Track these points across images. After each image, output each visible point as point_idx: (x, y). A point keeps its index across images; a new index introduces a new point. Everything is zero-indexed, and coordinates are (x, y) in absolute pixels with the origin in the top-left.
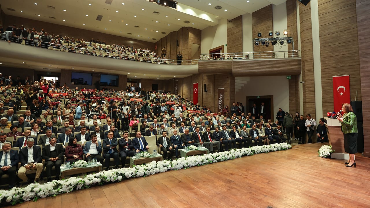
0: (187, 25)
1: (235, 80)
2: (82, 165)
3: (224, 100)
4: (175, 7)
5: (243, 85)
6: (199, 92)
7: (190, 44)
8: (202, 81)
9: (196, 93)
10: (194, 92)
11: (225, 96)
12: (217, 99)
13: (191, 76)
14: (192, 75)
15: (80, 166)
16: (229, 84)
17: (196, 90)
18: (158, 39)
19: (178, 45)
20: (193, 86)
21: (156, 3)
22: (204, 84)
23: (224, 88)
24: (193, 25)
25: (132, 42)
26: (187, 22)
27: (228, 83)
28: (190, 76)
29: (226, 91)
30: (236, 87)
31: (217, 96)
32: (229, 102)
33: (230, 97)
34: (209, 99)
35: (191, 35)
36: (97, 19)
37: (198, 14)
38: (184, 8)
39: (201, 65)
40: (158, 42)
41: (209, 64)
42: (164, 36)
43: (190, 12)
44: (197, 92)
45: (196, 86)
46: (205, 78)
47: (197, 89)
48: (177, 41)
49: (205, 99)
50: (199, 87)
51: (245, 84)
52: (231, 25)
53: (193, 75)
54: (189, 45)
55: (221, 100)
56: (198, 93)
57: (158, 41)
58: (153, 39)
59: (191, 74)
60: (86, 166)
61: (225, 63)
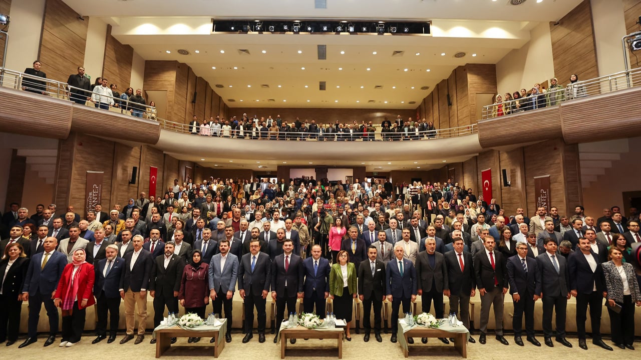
0: (462, 62)
1: (580, 154)
2: (188, 324)
3: (550, 202)
4: (428, 31)
5: (609, 165)
6: (493, 189)
7: (472, 95)
8: (497, 164)
9: (487, 189)
10: (484, 189)
11: (552, 194)
12: (534, 199)
13: (476, 156)
14: (477, 154)
15: (185, 325)
16: (561, 166)
17: (487, 183)
18: (419, 100)
19: (450, 104)
20: (480, 177)
21: (390, 34)
22: (502, 169)
23: (548, 176)
24: (474, 57)
25: (378, 114)
26: (460, 55)
27: (557, 161)
28: (474, 157)
29: (555, 182)
30: (583, 171)
31: (534, 194)
32: (565, 208)
33: (568, 195)
34: (515, 200)
35: (471, 79)
36: (321, 89)
37: (478, 31)
38: (446, 28)
39: (485, 129)
40: (420, 106)
41: (503, 124)
42: (427, 93)
43: (460, 31)
44: (490, 187)
45: (488, 175)
46: (505, 156)
47: (490, 182)
48: (448, 96)
49: (507, 202)
50: (492, 178)
51: (614, 162)
52: (562, 32)
53: (479, 154)
54: (470, 98)
55: (544, 202)
56: (491, 190)
57: (420, 104)
58: (410, 103)
59: (476, 152)
60: (193, 327)
61: (543, 117)
